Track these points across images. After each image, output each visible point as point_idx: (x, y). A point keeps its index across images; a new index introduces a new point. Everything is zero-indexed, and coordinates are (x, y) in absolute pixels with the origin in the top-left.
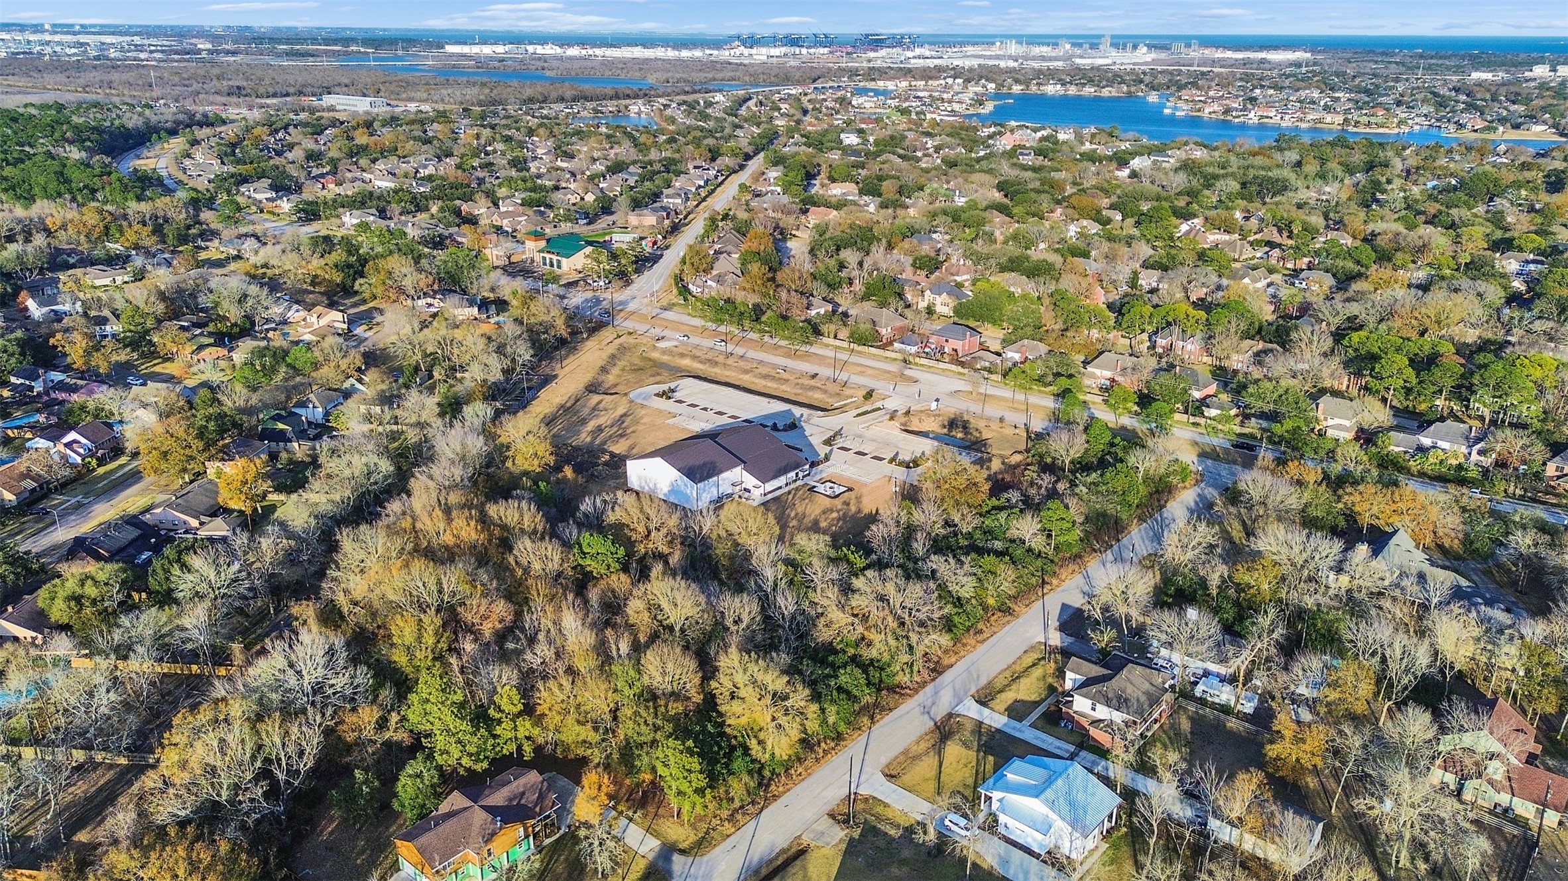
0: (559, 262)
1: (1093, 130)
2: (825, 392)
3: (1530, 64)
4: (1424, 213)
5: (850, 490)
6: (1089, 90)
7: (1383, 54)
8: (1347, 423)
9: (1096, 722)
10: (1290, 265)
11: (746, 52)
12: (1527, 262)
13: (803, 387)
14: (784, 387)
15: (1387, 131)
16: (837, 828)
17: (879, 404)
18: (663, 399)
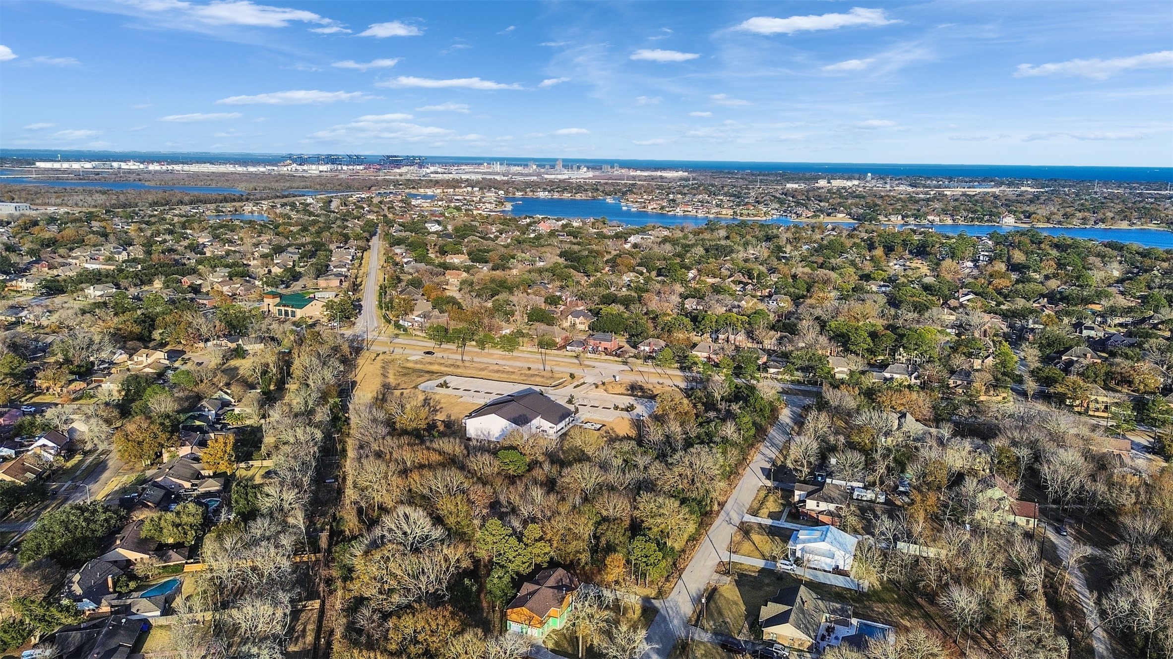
0: (293, 312)
1: (592, 220)
2: (543, 377)
3: (816, 179)
4: (816, 262)
5: (604, 425)
6: (567, 195)
7: (729, 173)
8: (845, 370)
9: (821, 512)
10: (759, 294)
11: (299, 168)
12: (881, 286)
13: (525, 375)
14: (512, 377)
15: (759, 218)
16: (725, 577)
17: (582, 381)
18: (444, 388)
